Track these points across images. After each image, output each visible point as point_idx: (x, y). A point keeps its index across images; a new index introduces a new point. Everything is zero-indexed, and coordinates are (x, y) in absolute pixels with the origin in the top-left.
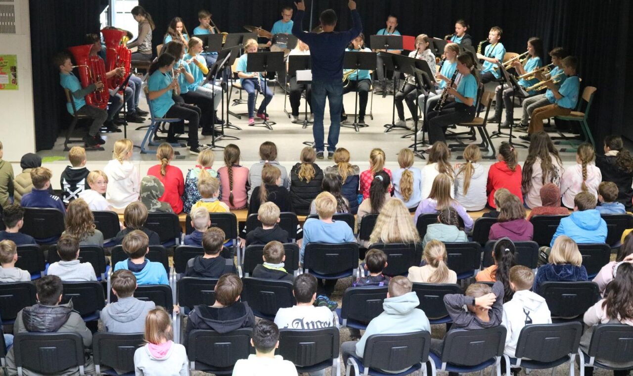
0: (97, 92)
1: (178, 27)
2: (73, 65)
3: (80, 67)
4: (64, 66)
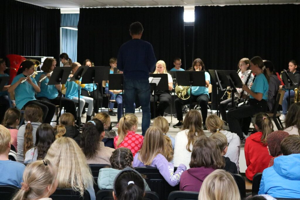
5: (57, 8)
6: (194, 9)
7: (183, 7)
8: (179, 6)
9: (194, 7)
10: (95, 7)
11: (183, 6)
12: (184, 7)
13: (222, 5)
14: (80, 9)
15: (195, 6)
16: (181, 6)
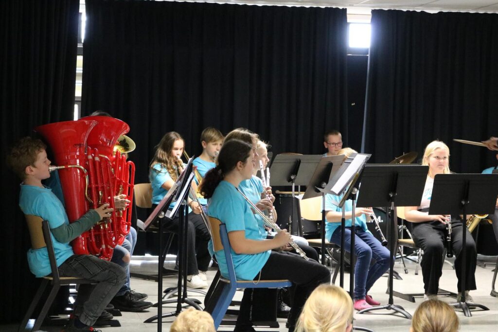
0: (97, 228)
1: (177, 149)
2: (52, 164)
3: (67, 169)
4: (34, 166)
6: (371, 15)
7: (345, 10)
9: (370, 12)
11: (344, 7)
13: (432, 9)
15: (374, 9)
16: (341, 8)
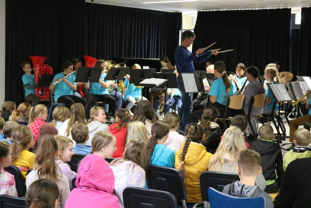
5: (179, 12)
6: (301, 10)
8: (286, 8)
9: (301, 9)
10: (210, 10)
11: (290, 8)
12: (292, 9)
14: (198, 12)
15: (302, 7)
